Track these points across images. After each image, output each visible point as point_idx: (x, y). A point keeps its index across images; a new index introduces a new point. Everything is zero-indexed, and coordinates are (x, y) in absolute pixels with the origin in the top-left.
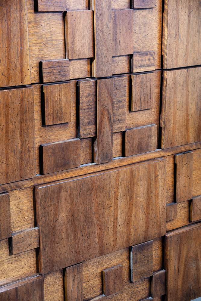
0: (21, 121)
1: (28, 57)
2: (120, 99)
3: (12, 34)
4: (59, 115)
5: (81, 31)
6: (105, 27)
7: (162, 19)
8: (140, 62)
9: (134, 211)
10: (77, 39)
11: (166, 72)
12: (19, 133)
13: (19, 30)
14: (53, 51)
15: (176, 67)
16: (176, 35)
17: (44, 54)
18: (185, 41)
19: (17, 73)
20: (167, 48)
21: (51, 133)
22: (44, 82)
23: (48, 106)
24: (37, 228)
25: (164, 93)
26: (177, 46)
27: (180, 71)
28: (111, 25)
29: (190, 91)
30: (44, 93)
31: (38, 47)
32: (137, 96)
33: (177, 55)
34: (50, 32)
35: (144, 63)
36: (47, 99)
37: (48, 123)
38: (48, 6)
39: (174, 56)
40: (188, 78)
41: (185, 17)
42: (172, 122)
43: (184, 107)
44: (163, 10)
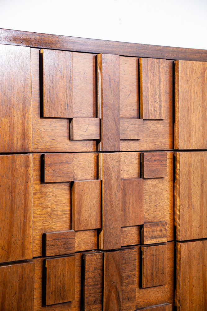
0: (19, 301)
1: (31, 229)
2: (130, 273)
3: (15, 206)
4: (62, 292)
5: (88, 201)
6: (114, 197)
7: (174, 188)
8: (151, 233)
10: (83, 209)
11: (179, 244)
13: (23, 202)
14: (58, 222)
15: (190, 239)
16: (189, 205)
17: (48, 226)
18: (199, 211)
19: (18, 246)
20: (179, 219)
22: (47, 255)
25: (178, 267)
26: (190, 216)
27: (194, 243)
28: (119, 195)
30: (46, 268)
31: (43, 218)
32: (148, 271)
33: (191, 226)
34: (56, 202)
35: (155, 234)
36: (50, 275)
37: (49, 302)
38: (55, 177)
39: (188, 226)
40: (203, 251)
41: (197, 187)
42: (188, 301)
43: (201, 284)
44: (174, 179)
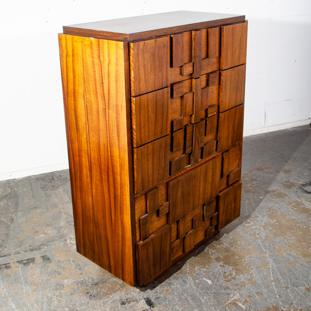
0: (165, 152)
1: (169, 121)
2: (202, 131)
3: (164, 112)
6: (199, 99)
7: (219, 88)
8: (211, 111)
9: (207, 186)
11: (221, 114)
12: (164, 158)
13: (166, 110)
14: (177, 114)
16: (225, 95)
17: (173, 117)
18: (229, 97)
20: (221, 102)
21: (174, 154)
23: (174, 142)
24: (168, 202)
25: (219, 124)
27: (226, 112)
28: (200, 97)
29: (230, 120)
30: (173, 136)
31: (172, 114)
34: (176, 106)
35: (212, 111)
36: (174, 139)
37: (174, 150)
39: (224, 105)
43: (228, 129)
44: (219, 84)
